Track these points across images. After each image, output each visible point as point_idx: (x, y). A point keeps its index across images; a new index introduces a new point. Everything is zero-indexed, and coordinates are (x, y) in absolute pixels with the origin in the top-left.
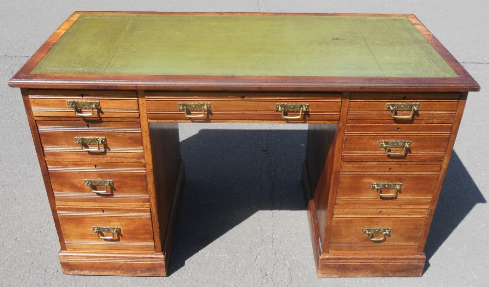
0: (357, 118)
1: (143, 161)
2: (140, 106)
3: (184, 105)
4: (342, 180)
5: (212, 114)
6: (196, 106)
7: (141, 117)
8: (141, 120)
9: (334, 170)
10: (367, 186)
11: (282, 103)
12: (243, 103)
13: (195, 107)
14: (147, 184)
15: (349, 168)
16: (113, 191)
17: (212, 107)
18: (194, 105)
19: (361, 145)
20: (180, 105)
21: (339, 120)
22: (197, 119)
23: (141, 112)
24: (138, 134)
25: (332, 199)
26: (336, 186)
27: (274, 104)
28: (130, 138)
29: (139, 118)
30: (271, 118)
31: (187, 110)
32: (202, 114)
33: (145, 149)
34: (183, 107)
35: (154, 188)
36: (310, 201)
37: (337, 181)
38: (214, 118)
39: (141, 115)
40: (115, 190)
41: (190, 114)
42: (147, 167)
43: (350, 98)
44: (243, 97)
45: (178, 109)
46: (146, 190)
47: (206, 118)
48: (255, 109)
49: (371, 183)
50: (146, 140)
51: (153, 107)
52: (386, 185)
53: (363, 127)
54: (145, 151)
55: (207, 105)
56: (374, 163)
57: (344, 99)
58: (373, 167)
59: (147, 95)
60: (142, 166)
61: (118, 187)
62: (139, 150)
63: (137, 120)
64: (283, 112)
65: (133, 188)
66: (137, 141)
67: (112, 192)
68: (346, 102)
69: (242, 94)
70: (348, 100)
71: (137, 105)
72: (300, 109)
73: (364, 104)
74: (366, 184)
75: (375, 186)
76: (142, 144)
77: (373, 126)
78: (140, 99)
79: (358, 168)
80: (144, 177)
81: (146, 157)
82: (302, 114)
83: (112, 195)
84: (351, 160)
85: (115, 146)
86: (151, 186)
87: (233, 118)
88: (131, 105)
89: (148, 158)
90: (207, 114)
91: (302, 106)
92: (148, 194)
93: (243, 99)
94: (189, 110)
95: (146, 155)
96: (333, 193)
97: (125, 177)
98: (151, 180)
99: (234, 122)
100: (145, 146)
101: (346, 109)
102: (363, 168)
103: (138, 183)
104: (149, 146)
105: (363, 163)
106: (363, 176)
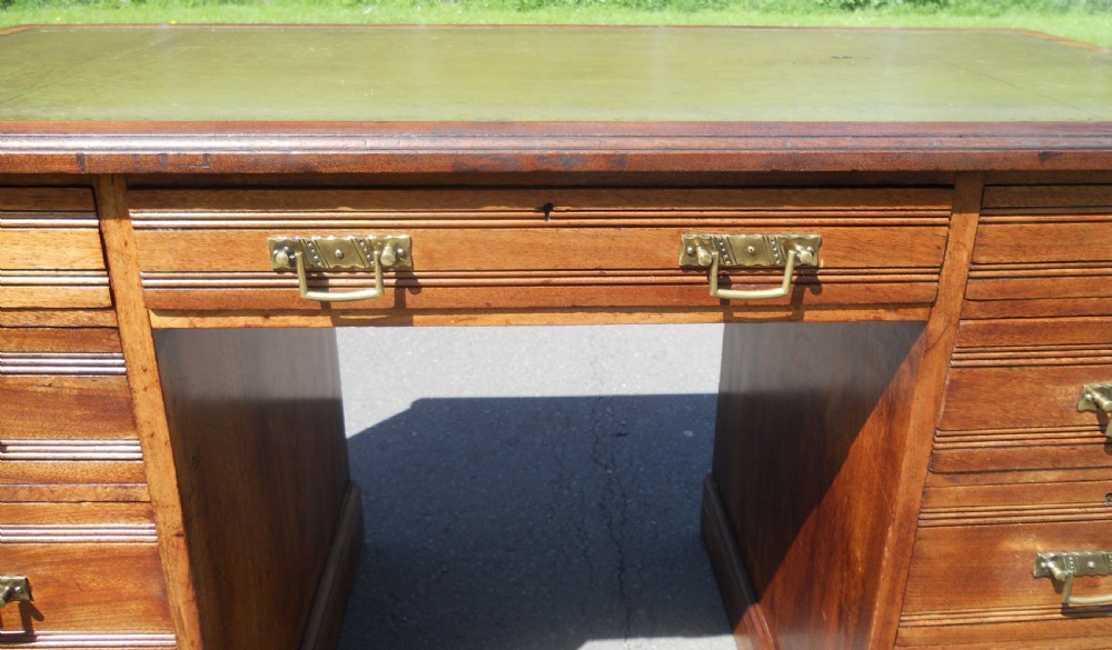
0: (1003, 291)
1: (141, 492)
2: (112, 257)
3: (293, 247)
4: (927, 547)
5: (417, 288)
6: (350, 249)
7: (119, 307)
8: (122, 316)
9: (899, 509)
10: (1019, 565)
11: (709, 234)
12: (547, 237)
13: (342, 257)
14: (165, 591)
15: (957, 499)
16: (34, 621)
17: (415, 253)
18: (341, 244)
19: (1008, 406)
20: (279, 246)
21: (932, 304)
22: (356, 311)
23: (118, 282)
24: (113, 379)
25: (886, 624)
26: (903, 575)
27: (674, 238)
28: (83, 399)
29: (113, 307)
30: (660, 301)
31: (308, 272)
32: (372, 286)
33: (146, 442)
34: (289, 253)
35: (194, 606)
36: (751, 609)
37: (909, 552)
38: (426, 305)
39: (118, 295)
40: (40, 618)
41: (325, 288)
42: (160, 517)
43: (984, 209)
44: (547, 208)
45: (273, 266)
46: (161, 612)
47: (392, 304)
48: (599, 263)
49: (1033, 554)
50: (151, 408)
51: (166, 260)
52: (1089, 559)
53: (1023, 330)
54: (148, 452)
55: (396, 246)
56: (1051, 476)
57: (960, 212)
58: (1045, 492)
59: (139, 205)
60: (138, 516)
61: (50, 605)
62: (123, 448)
63: (106, 319)
64: (714, 271)
65: (109, 606)
66: (113, 411)
67: (27, 625)
68: (966, 224)
69: (543, 196)
70: (974, 218)
71: (99, 251)
72: (785, 260)
73: (1037, 233)
74: (1015, 560)
75: (1051, 565)
76: (134, 424)
77: (1064, 326)
78: (111, 224)
79: (989, 496)
80: (149, 562)
81: (152, 474)
82: (792, 282)
83: (29, 637)
84: (963, 470)
85: (22, 434)
86: (181, 597)
87: (503, 304)
88: (73, 253)
89: (164, 483)
90: (396, 286)
91: (788, 245)
92: (170, 627)
93: (546, 218)
94: (320, 271)
95: (151, 466)
96: (891, 600)
97: (77, 561)
98: (178, 569)
99: (508, 323)
100: (146, 432)
101: (964, 257)
102: (1009, 496)
103: (129, 587)
104: (163, 433)
105: (1009, 477)
106: (1006, 530)
